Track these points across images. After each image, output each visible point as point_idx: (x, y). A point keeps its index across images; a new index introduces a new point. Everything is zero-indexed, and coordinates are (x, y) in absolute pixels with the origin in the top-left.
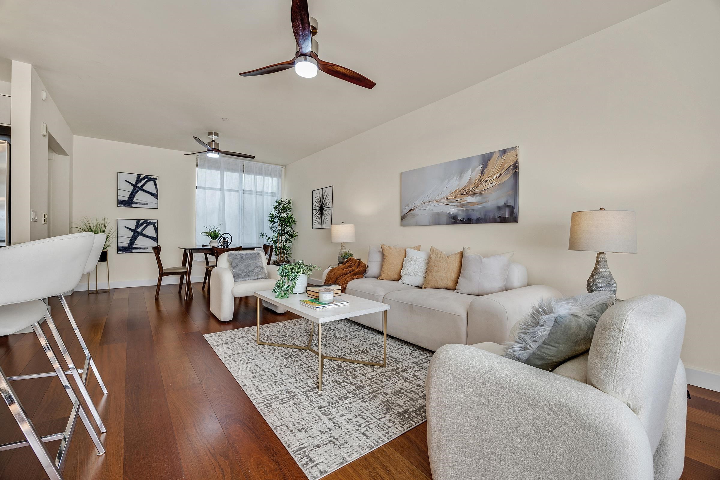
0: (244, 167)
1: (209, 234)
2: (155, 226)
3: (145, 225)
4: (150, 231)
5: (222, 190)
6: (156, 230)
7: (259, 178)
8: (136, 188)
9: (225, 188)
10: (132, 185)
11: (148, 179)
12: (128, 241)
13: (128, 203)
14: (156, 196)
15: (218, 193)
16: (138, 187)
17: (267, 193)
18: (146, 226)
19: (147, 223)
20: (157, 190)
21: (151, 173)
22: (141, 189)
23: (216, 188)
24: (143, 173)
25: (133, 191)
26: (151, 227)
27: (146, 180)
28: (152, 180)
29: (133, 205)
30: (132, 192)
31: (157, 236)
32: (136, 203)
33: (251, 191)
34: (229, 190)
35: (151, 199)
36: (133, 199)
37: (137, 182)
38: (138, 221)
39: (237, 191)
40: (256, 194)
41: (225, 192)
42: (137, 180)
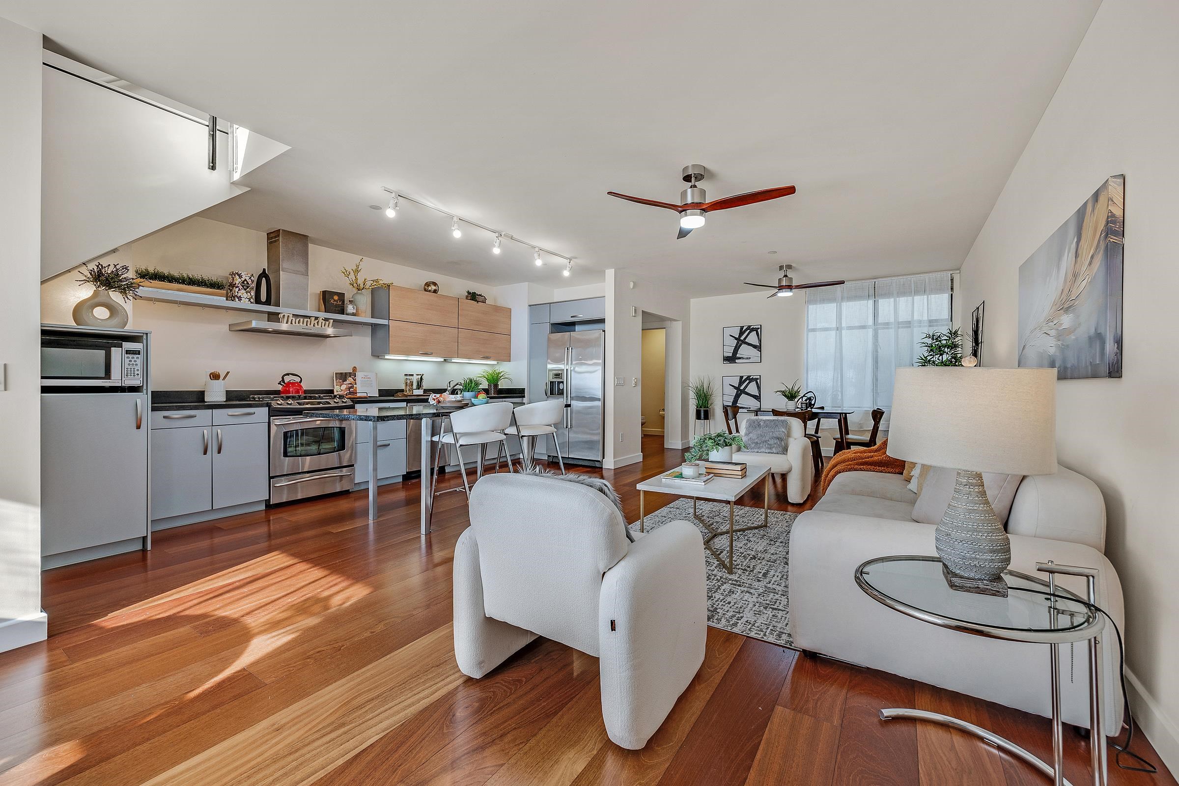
0: (875, 290)
1: (784, 393)
2: (757, 383)
3: (748, 381)
4: (752, 388)
5: (838, 329)
6: (759, 387)
7: (903, 301)
8: (740, 342)
9: (844, 325)
10: (736, 339)
11: (751, 329)
12: (732, 399)
13: (731, 359)
14: (758, 348)
15: (833, 333)
16: (741, 340)
17: (920, 322)
18: (749, 383)
19: (750, 379)
20: (760, 341)
21: (754, 323)
22: (744, 342)
23: (831, 328)
24: (746, 325)
25: (737, 345)
26: (753, 384)
27: (749, 331)
28: (754, 331)
29: (737, 361)
30: (736, 347)
31: (760, 395)
32: (740, 358)
33: (888, 324)
34: (850, 328)
35: (754, 352)
36: (737, 353)
37: (740, 335)
38: (741, 377)
39: (863, 327)
40: (899, 328)
41: (844, 332)
42: (740, 334)
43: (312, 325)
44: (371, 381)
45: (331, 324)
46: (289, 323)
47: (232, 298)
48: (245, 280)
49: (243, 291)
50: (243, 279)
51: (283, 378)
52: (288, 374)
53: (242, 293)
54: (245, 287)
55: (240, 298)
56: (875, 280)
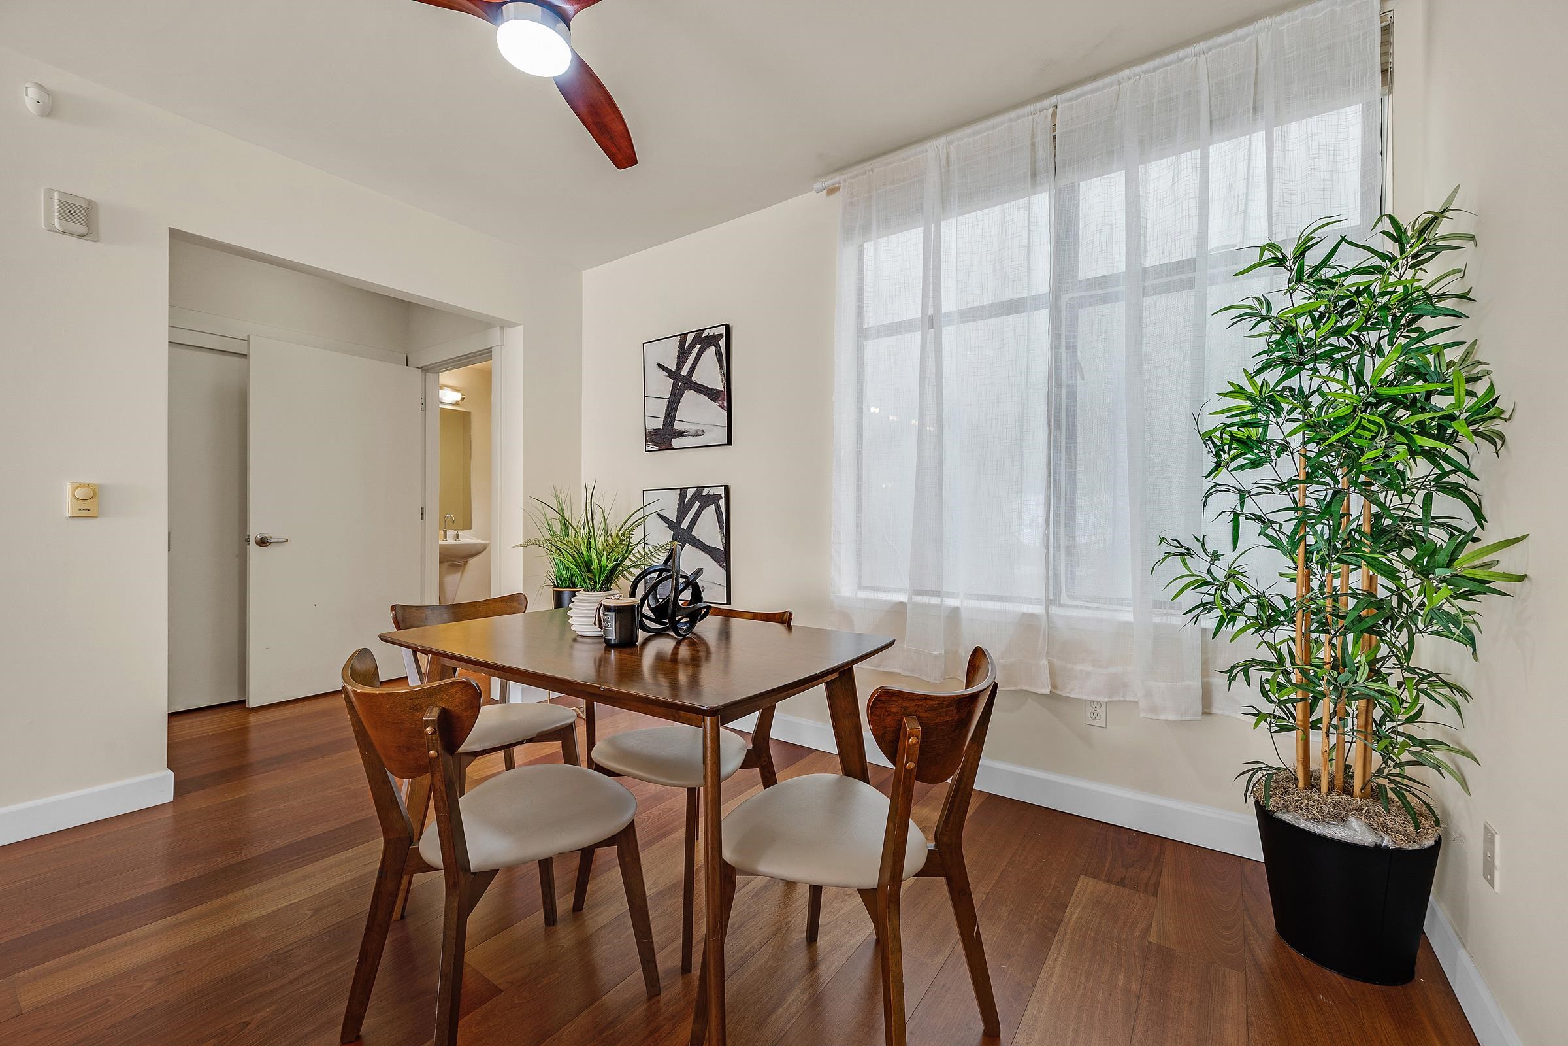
0: (1056, 141)
2: (720, 507)
3: (698, 503)
4: (708, 525)
5: (930, 322)
6: (724, 522)
7: (1164, 173)
8: (680, 382)
9: (950, 303)
10: (671, 374)
11: (704, 340)
13: (662, 438)
14: (724, 397)
15: (913, 341)
16: (683, 378)
18: (702, 508)
19: (703, 498)
20: (727, 376)
21: (709, 320)
22: (689, 383)
23: (905, 321)
24: (691, 327)
25: (672, 391)
26: (711, 513)
27: (698, 345)
28: (711, 343)
29: (676, 442)
30: (670, 399)
31: (727, 547)
32: (680, 434)
34: (969, 315)
35: (714, 412)
36: (673, 421)
37: (680, 365)
38: (683, 491)
39: (1014, 307)
40: (1145, 292)
41: (948, 332)
42: (679, 357)
56: (1053, 100)
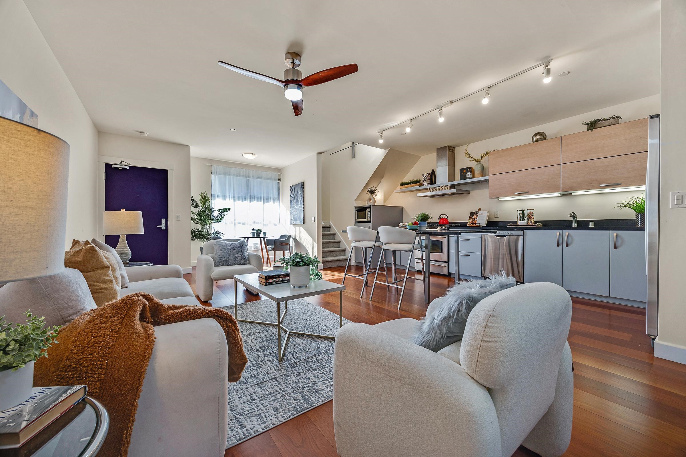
43: (440, 190)
44: (484, 216)
45: (448, 188)
46: (437, 190)
47: (421, 185)
48: (425, 177)
49: (425, 181)
50: (424, 177)
51: (440, 216)
52: (442, 215)
53: (425, 183)
54: (425, 180)
55: (424, 185)
